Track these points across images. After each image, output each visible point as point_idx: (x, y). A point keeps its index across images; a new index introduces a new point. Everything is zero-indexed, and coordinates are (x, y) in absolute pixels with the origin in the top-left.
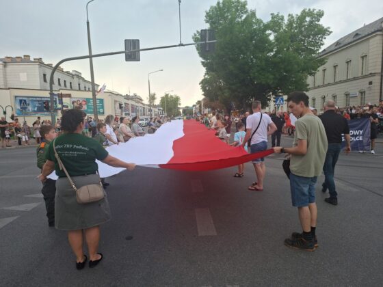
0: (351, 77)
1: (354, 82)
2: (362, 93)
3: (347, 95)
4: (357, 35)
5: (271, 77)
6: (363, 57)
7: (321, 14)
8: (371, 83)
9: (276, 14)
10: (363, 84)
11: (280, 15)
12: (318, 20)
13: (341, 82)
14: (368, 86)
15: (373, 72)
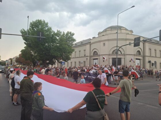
0: (81, 56)
1: (82, 58)
2: (85, 62)
3: (80, 62)
4: (82, 43)
5: (59, 53)
6: (84, 50)
7: (73, 34)
8: (87, 59)
9: (59, 30)
10: (85, 59)
11: (60, 31)
12: (73, 36)
13: (77, 57)
14: (86, 60)
15: (88, 55)
